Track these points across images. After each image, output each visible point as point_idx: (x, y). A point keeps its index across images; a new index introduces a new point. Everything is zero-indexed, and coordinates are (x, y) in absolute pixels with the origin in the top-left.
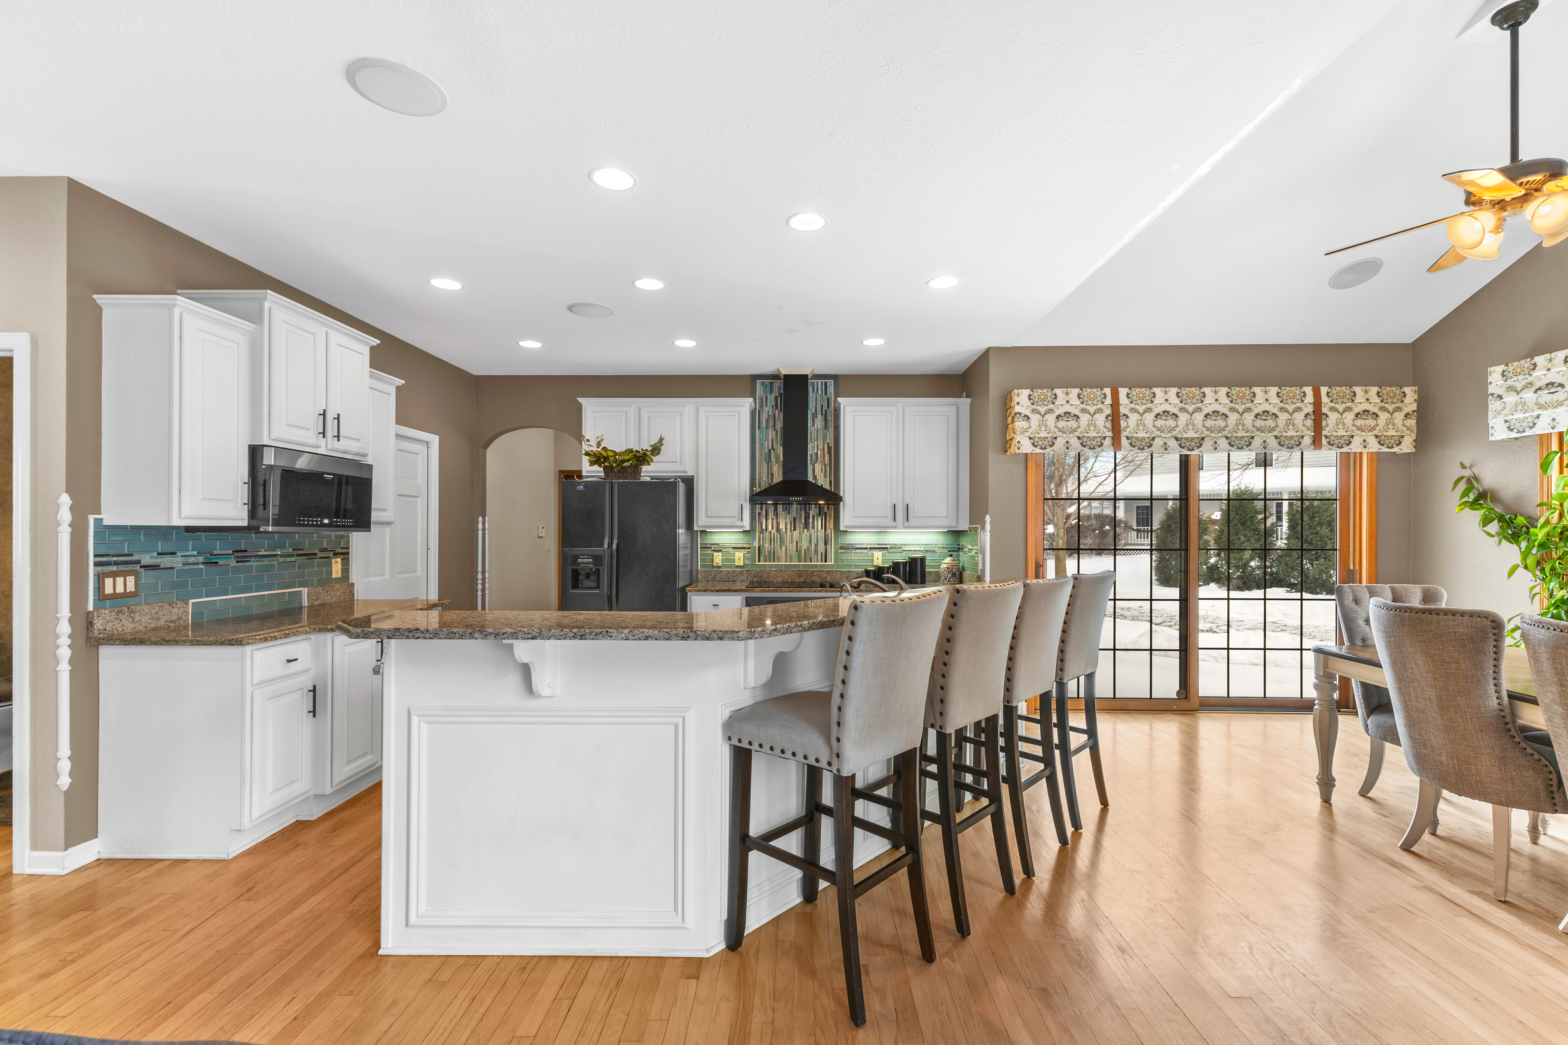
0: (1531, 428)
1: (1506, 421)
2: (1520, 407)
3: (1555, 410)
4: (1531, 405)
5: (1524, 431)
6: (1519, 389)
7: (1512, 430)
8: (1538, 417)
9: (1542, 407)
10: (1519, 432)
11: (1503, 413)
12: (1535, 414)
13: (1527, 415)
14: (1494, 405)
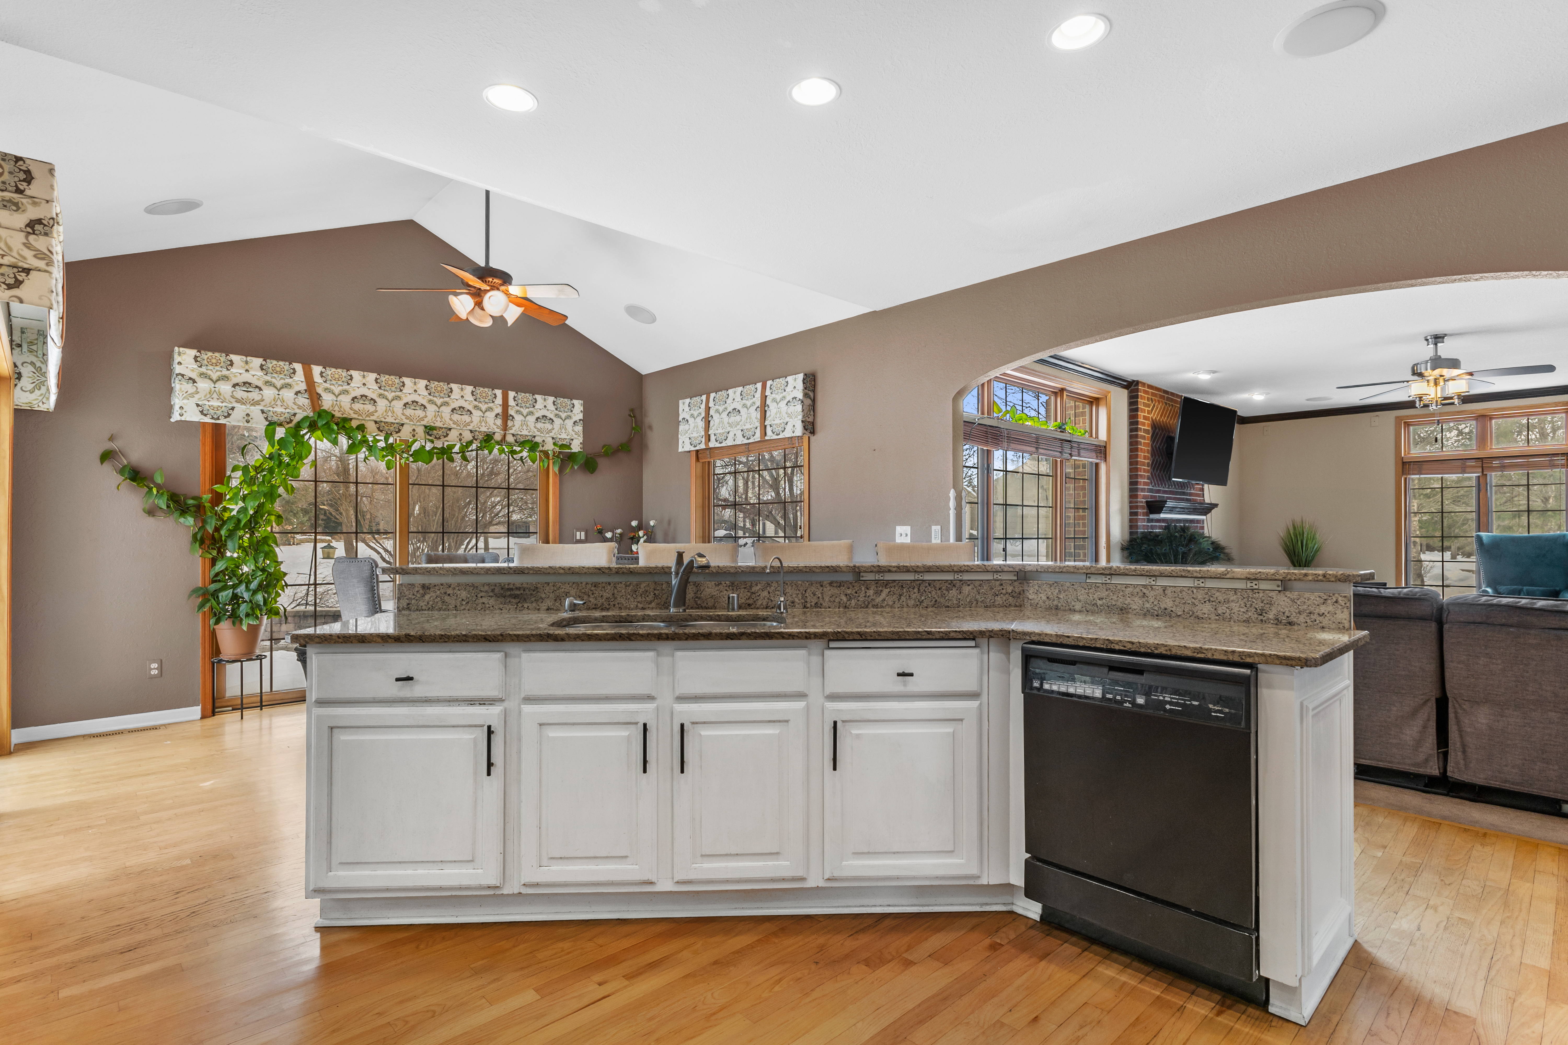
0: (226, 417)
1: (198, 405)
2: (215, 396)
3: (252, 407)
4: (228, 397)
5: (218, 419)
6: (214, 379)
7: (205, 415)
8: (233, 409)
9: (239, 401)
10: (213, 418)
11: (197, 396)
12: (230, 406)
13: (224, 404)
14: (178, 386)
